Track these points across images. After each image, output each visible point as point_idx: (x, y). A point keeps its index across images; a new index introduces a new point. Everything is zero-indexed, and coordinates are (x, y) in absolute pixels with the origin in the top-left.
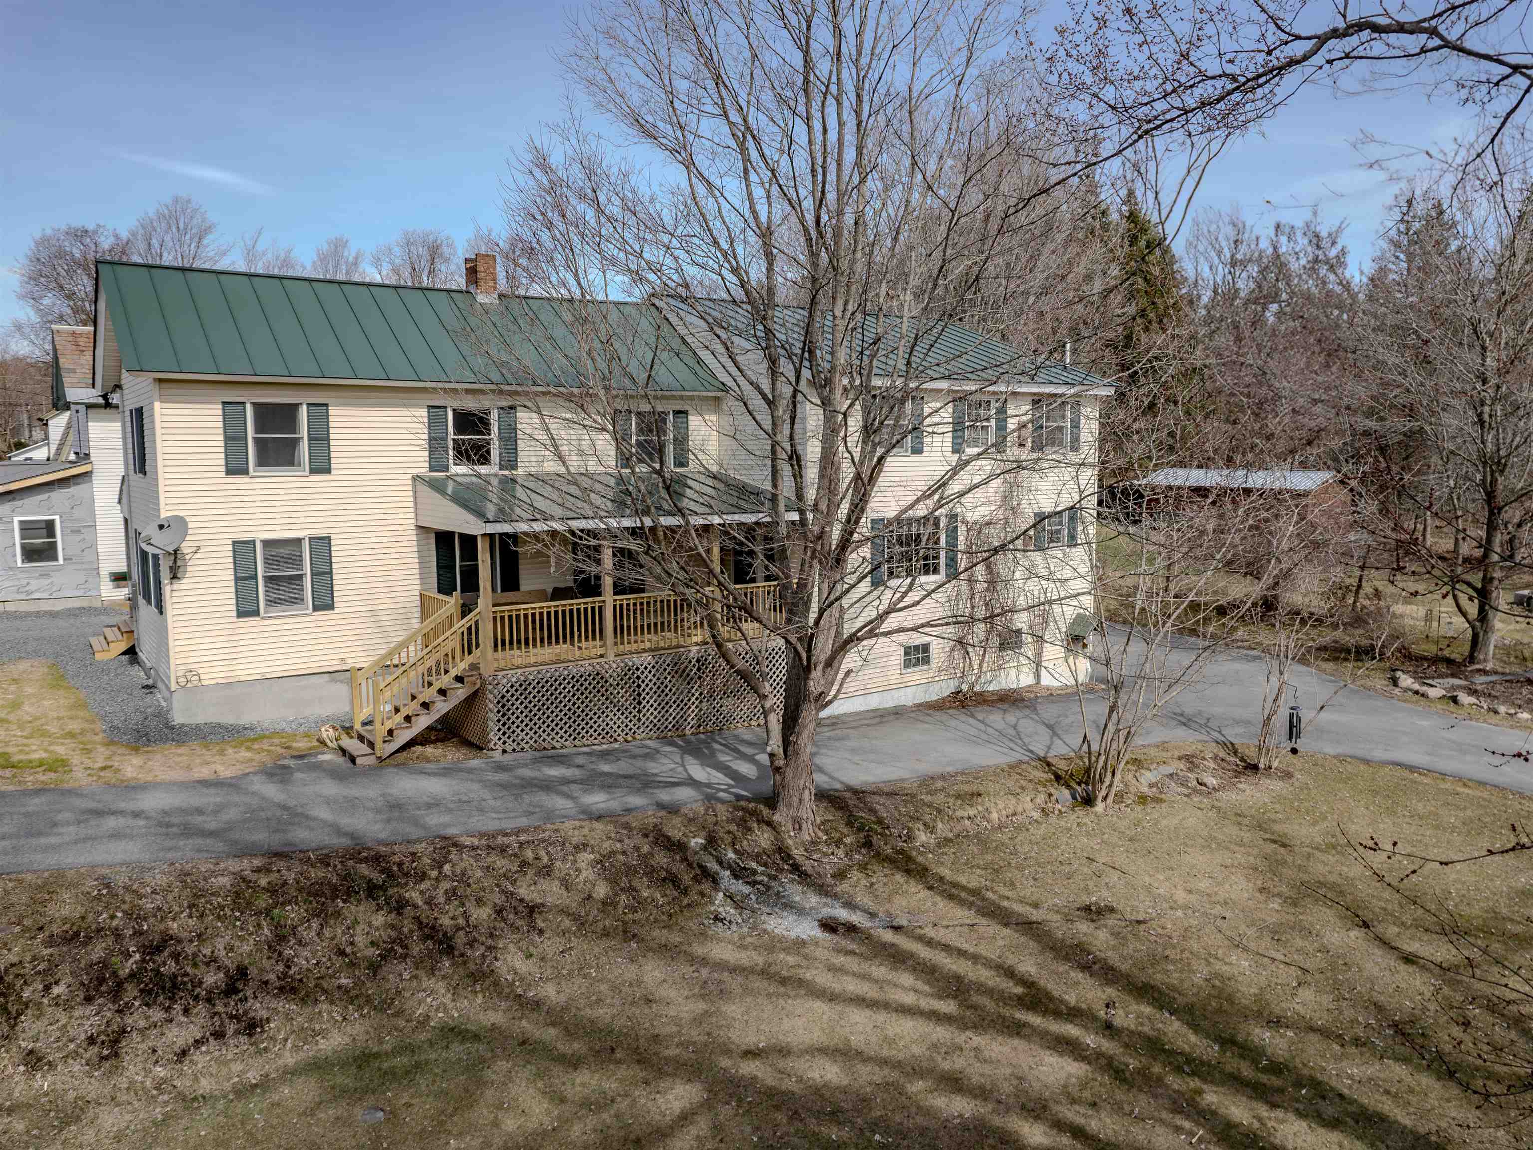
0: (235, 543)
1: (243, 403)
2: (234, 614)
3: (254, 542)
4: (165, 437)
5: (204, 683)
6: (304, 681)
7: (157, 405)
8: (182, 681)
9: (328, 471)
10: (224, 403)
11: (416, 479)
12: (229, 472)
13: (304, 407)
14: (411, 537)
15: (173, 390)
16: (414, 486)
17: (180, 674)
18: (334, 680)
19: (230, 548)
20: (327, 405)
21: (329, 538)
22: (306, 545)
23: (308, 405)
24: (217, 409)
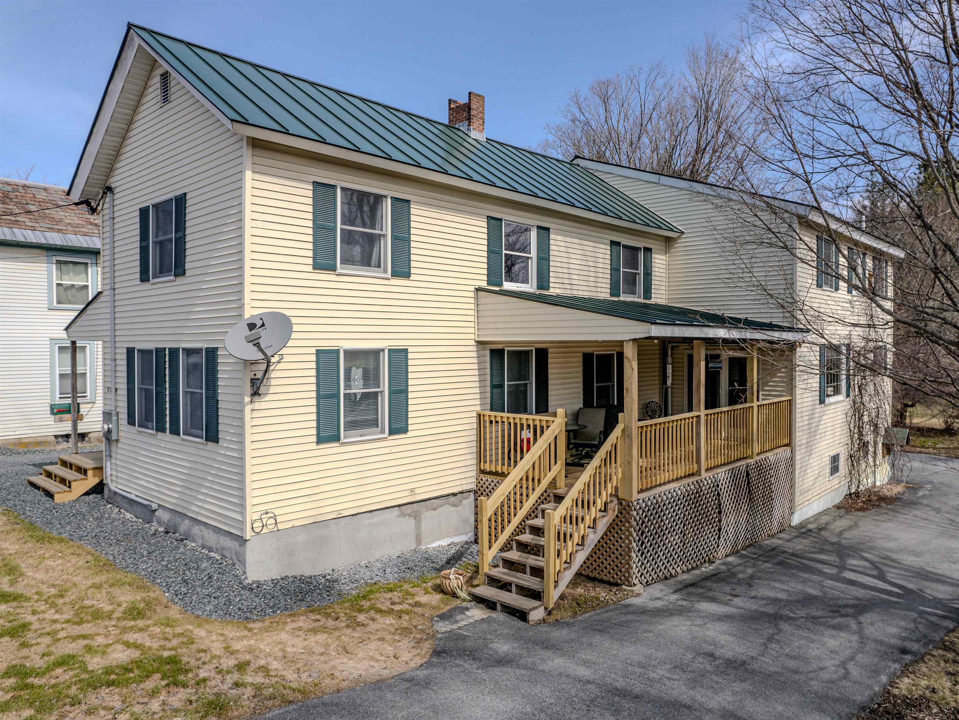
0: (319, 353)
1: (334, 187)
2: (314, 439)
3: (338, 352)
4: (256, 216)
5: (280, 527)
6: (376, 518)
7: (249, 174)
8: (258, 525)
9: (407, 275)
10: (316, 184)
11: (479, 290)
12: (317, 266)
13: (389, 200)
14: (472, 353)
15: (267, 159)
16: (477, 298)
17: (256, 516)
18: (403, 515)
19: (314, 358)
20: (408, 201)
21: (406, 351)
22: (385, 359)
23: (394, 199)
24: (307, 191)
